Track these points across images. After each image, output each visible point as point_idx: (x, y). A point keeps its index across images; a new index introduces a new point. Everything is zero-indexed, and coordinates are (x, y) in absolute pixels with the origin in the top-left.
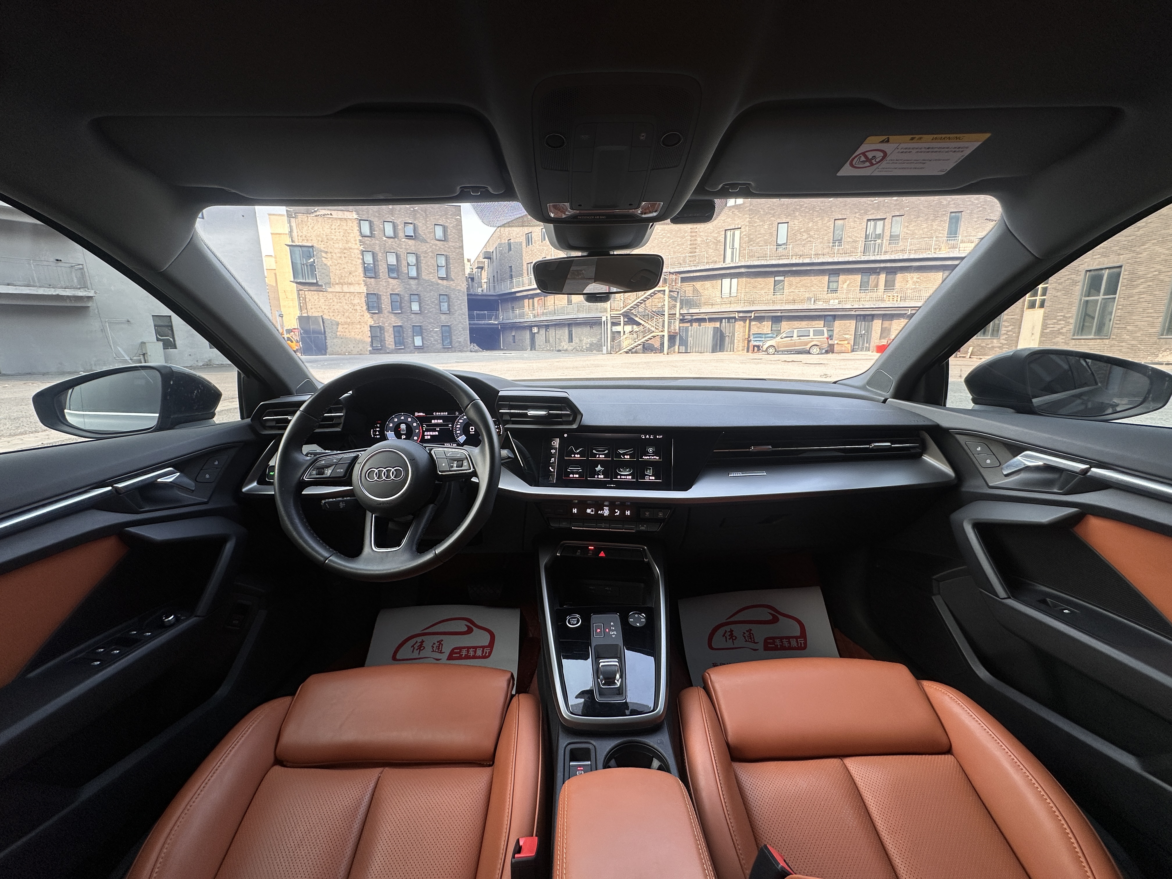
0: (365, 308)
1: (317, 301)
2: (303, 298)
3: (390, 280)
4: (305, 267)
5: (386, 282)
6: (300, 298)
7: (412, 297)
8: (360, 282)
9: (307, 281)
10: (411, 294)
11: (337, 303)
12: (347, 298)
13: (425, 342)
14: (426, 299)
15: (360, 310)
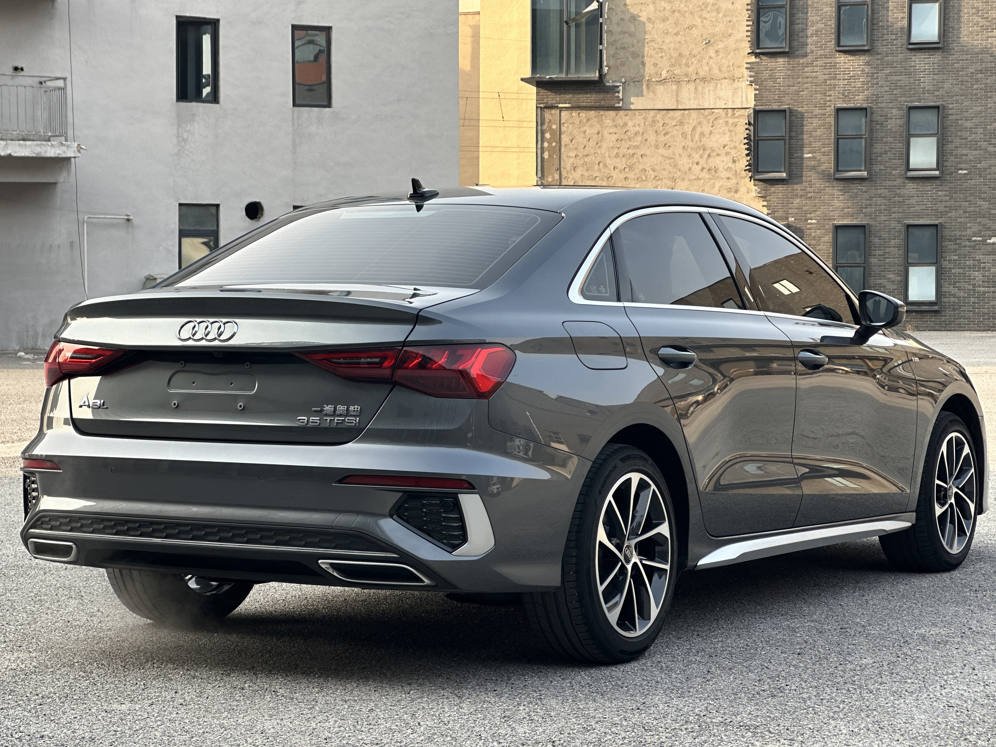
0: (743, 162)
1: (592, 143)
2: (552, 132)
3: (842, 59)
4: (573, 30)
5: (824, 67)
6: (543, 133)
7: (916, 116)
8: (737, 74)
9: (573, 76)
10: (910, 108)
11: (657, 147)
12: (688, 129)
13: (947, 288)
14: (969, 124)
15: (729, 169)
